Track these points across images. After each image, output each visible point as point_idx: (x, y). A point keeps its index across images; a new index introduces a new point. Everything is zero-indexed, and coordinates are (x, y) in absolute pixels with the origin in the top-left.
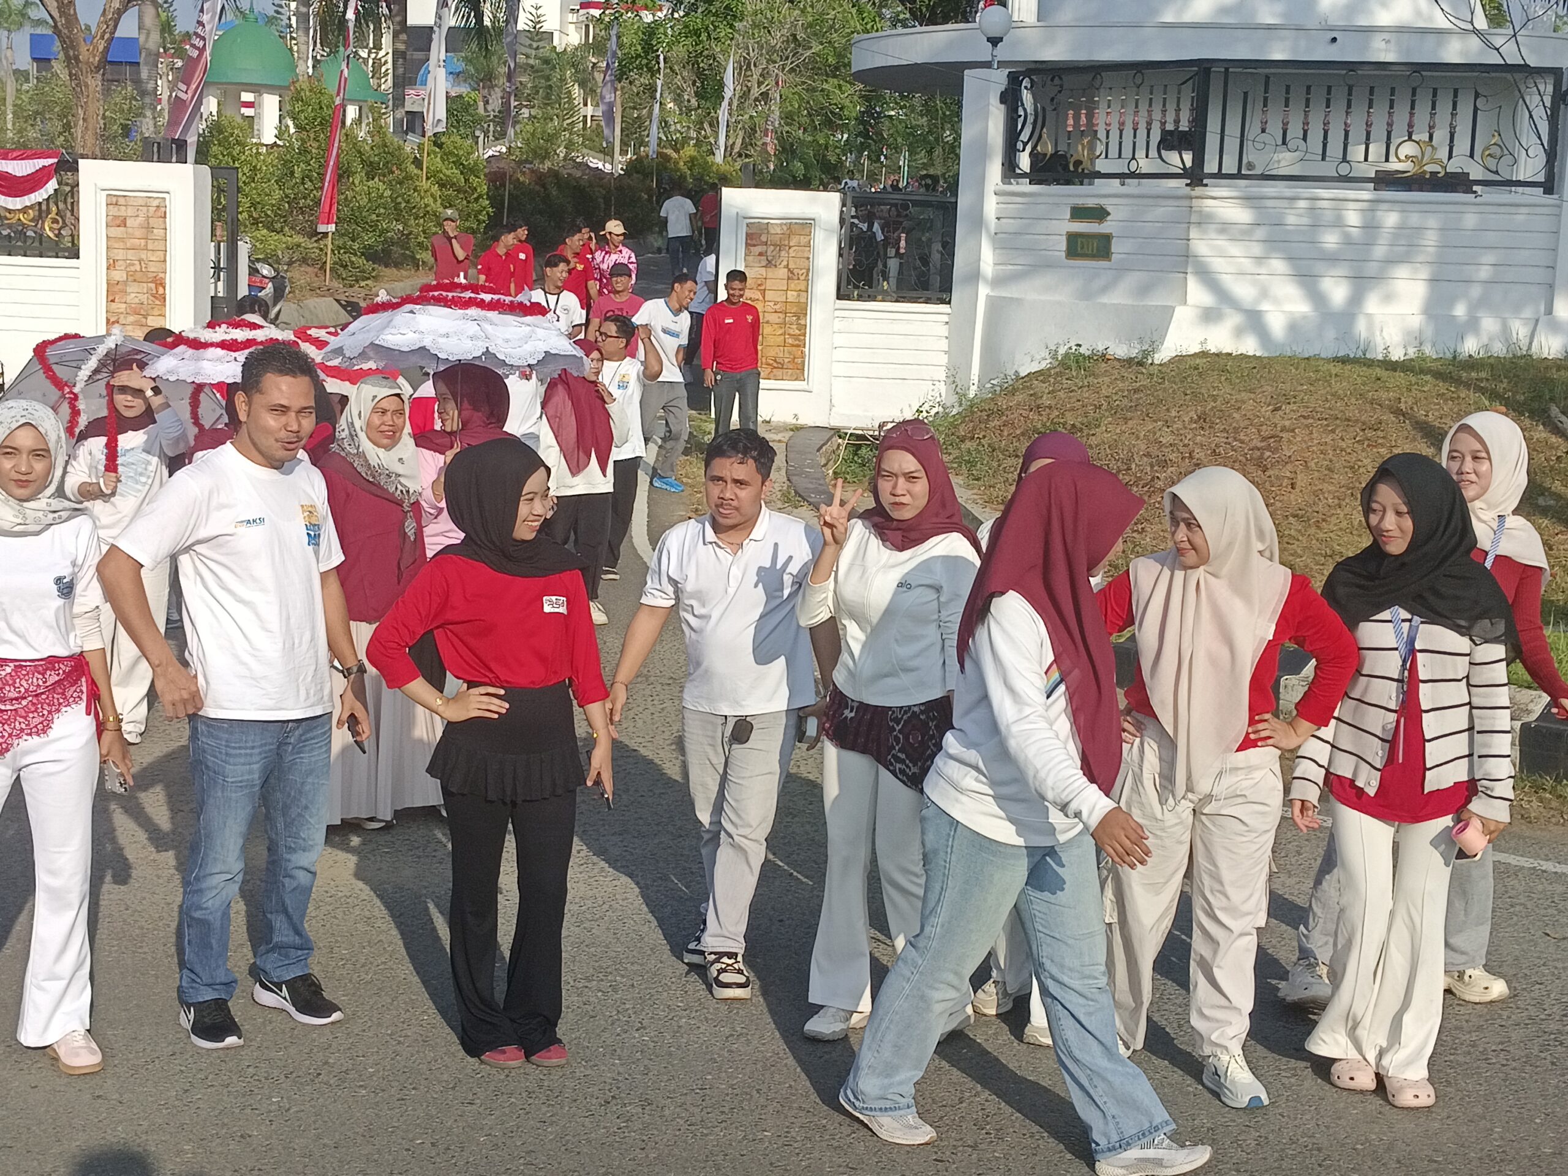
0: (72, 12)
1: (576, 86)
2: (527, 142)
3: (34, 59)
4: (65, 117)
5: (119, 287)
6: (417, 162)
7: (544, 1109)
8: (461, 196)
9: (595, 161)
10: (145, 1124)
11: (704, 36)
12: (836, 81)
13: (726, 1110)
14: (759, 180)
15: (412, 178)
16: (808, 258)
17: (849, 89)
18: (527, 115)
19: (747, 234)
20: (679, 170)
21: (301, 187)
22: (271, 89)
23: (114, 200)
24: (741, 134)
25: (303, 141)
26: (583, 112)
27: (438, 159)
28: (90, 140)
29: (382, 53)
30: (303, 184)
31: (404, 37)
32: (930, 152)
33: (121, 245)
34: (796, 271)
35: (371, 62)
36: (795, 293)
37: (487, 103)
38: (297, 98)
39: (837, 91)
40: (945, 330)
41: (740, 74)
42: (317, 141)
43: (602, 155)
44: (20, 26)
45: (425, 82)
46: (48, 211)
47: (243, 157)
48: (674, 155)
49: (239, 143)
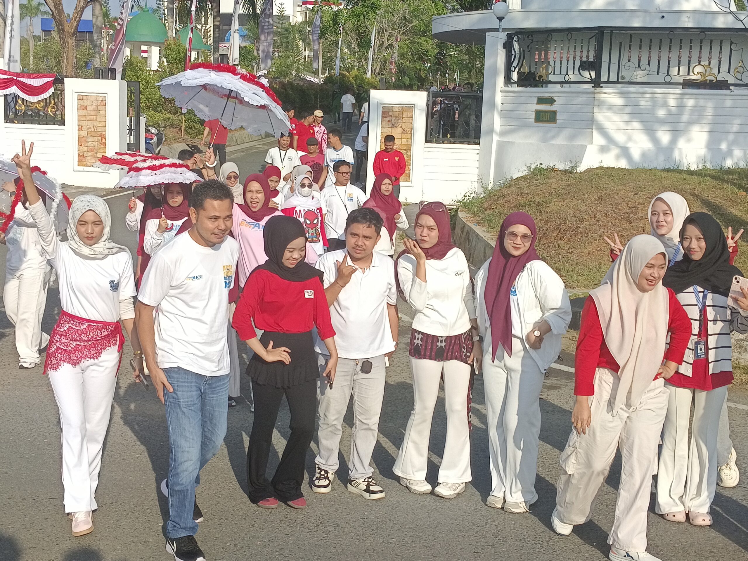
0: (61, 8)
1: (301, 42)
2: (277, 69)
3: (43, 30)
4: (58, 58)
5: (84, 139)
7: (288, 528)
9: (310, 77)
11: (362, 17)
12: (424, 38)
13: (374, 529)
14: (388, 86)
16: (412, 123)
17: (431, 42)
18: (277, 56)
19: (382, 112)
20: (349, 81)
22: (155, 44)
23: (81, 97)
24: (379, 64)
25: (171, 69)
26: (304, 54)
28: (70, 69)
29: (208, 27)
31: (219, 19)
32: (470, 72)
33: (85, 119)
34: (405, 129)
35: (203, 30)
36: (405, 140)
37: (258, 50)
38: (168, 48)
39: (425, 43)
40: (477, 157)
41: (379, 35)
42: (178, 68)
43: (313, 75)
44: (36, 15)
45: (228, 40)
46: (50, 103)
47: (142, 77)
48: (348, 74)
49: (140, 70)
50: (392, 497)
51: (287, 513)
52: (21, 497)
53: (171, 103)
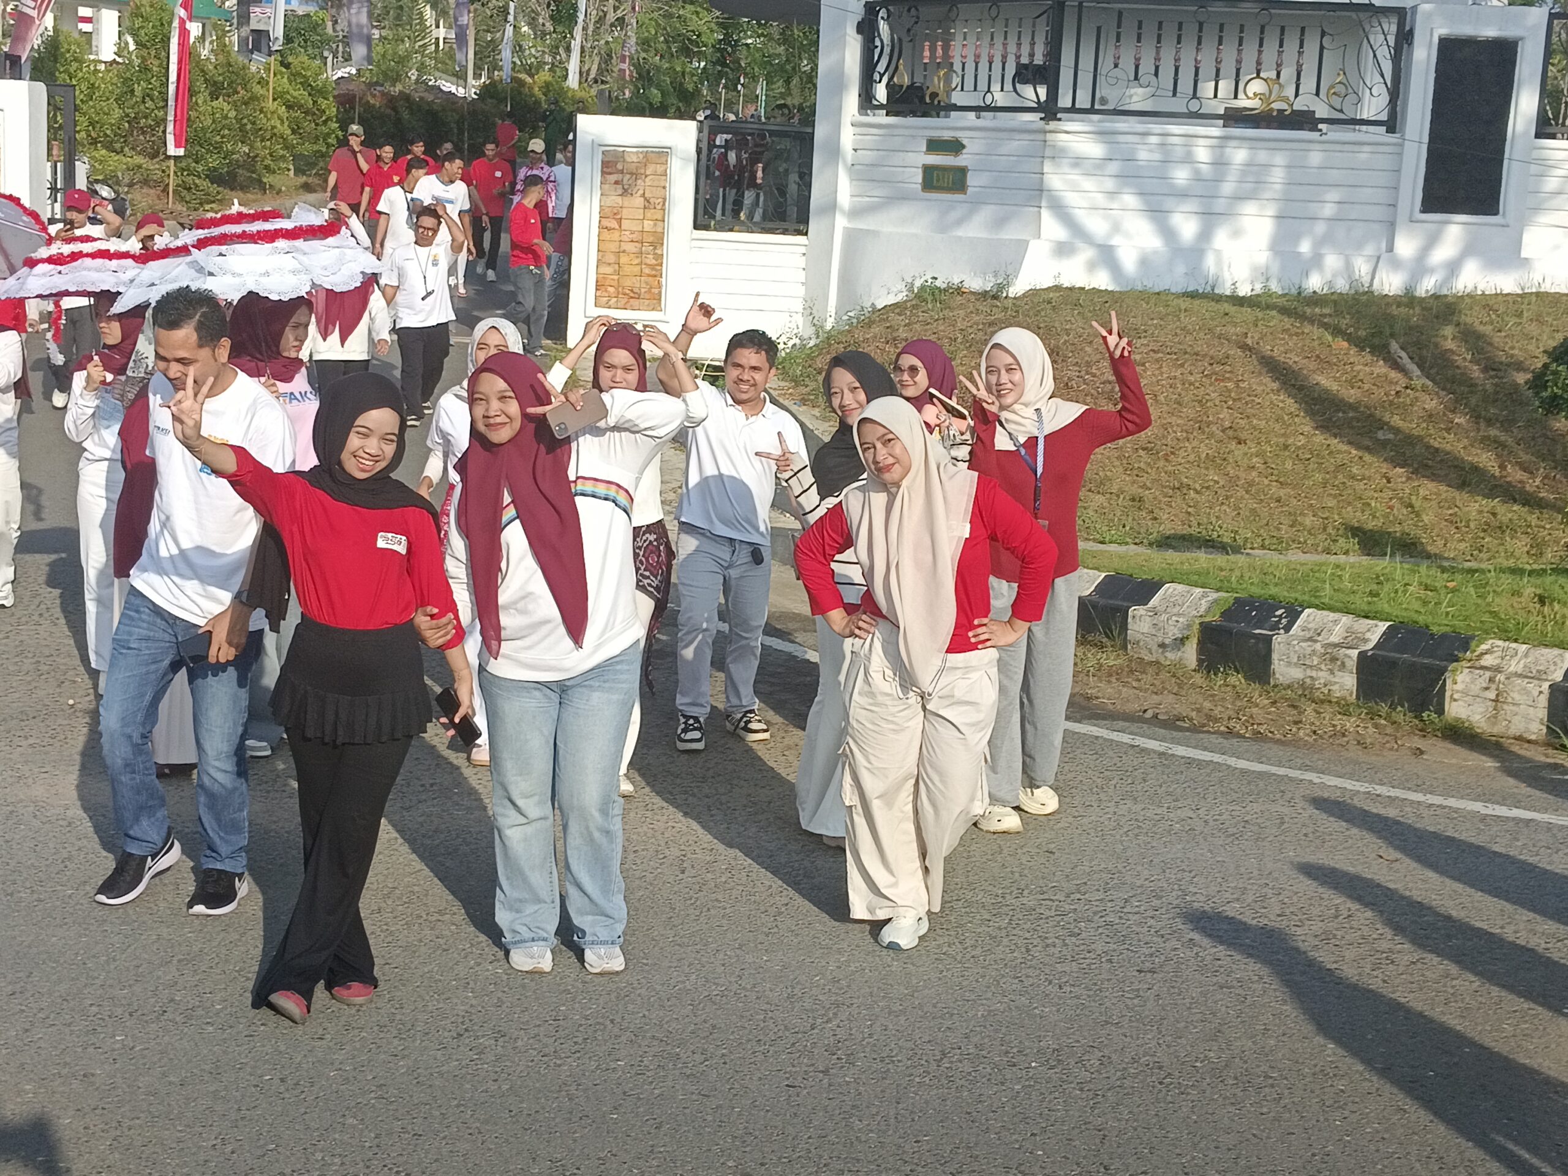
1: (428, 7)
6: (264, 83)
7: (396, 1042)
8: (309, 118)
9: (448, 84)
12: (692, 7)
13: (580, 1040)
14: (615, 107)
15: (258, 99)
16: (664, 188)
17: (706, 16)
18: (377, 36)
19: (603, 162)
20: (532, 95)
21: (142, 107)
24: (597, 59)
25: (144, 59)
26: (435, 34)
27: (285, 80)
30: (144, 102)
32: (788, 82)
34: (652, 200)
36: (651, 223)
37: (335, 22)
38: (137, 13)
39: (694, 17)
40: (802, 262)
43: (454, 79)
47: (80, 75)
48: (529, 80)
49: (76, 60)
53: (144, 133)
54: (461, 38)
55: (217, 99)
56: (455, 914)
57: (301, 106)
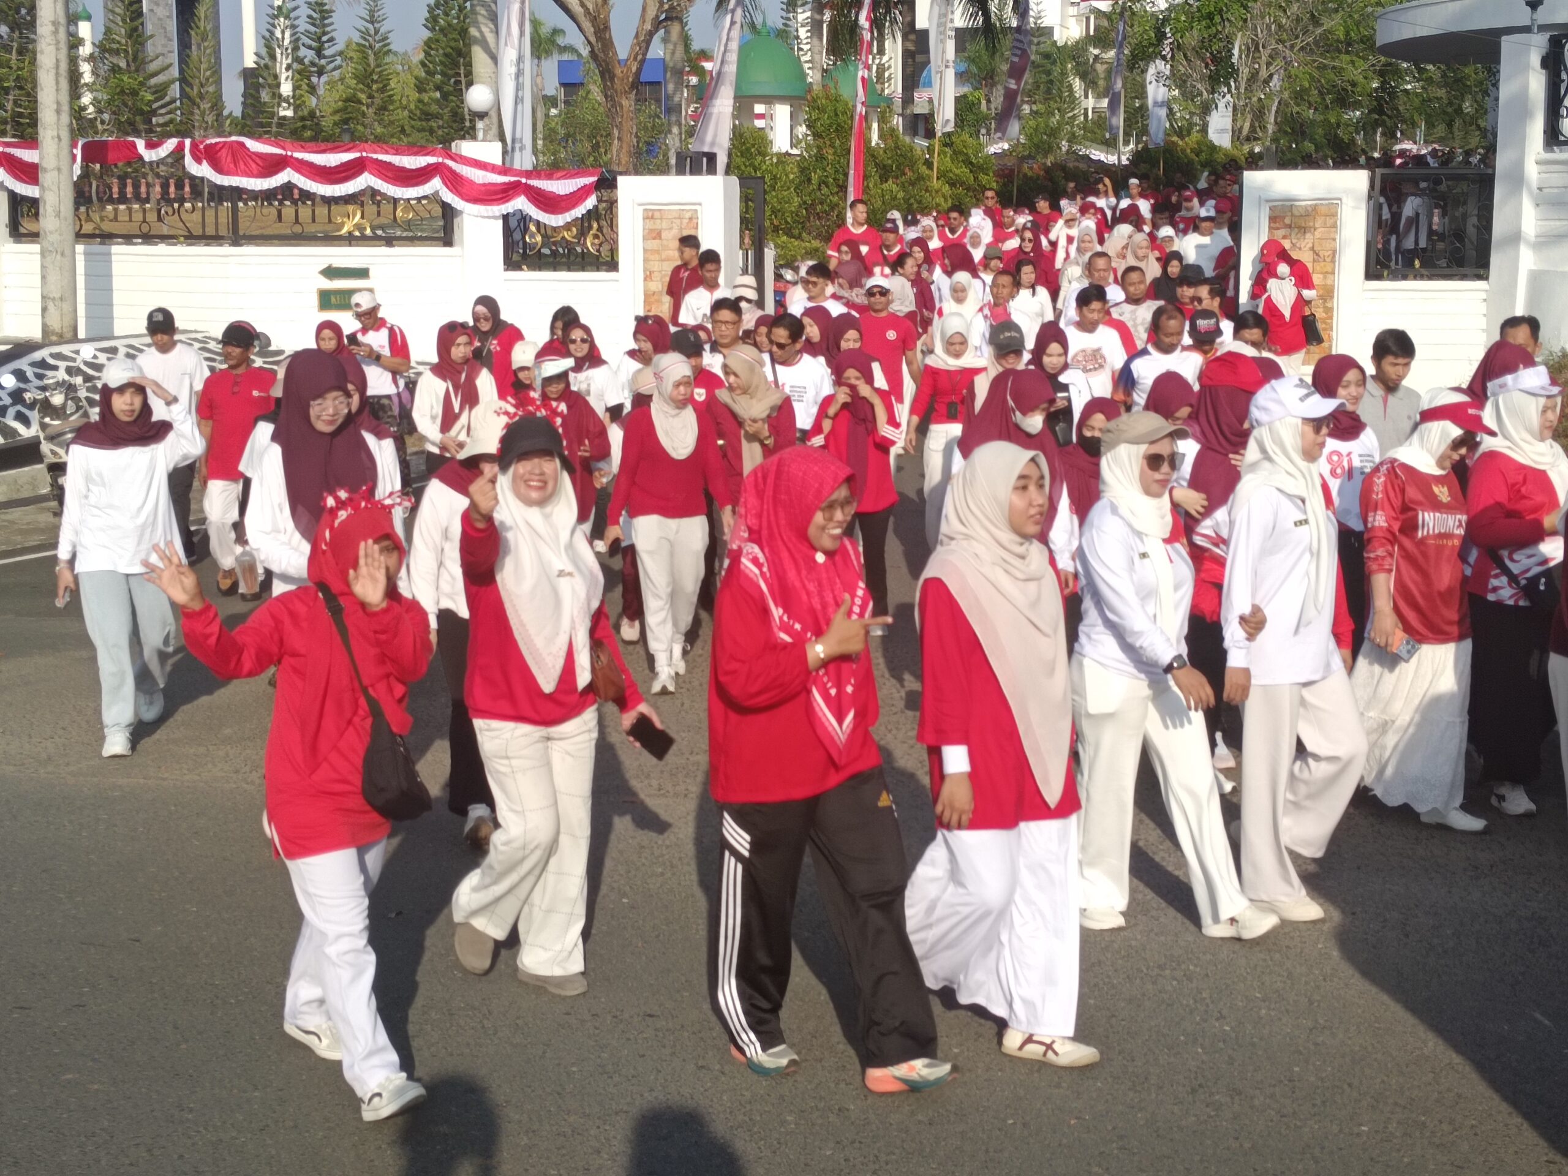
0: (607, 36)
1: (1077, 80)
2: (1029, 138)
3: (564, 85)
4: (595, 137)
5: (656, 297)
6: (929, 164)
7: (1131, 1094)
8: (971, 194)
9: (1097, 153)
10: (748, 1094)
11: (1217, 19)
12: (1347, 58)
13: (1318, 1102)
14: (1285, 162)
15: (923, 179)
16: (1334, 240)
17: (1362, 65)
18: (1028, 111)
19: (1270, 218)
20: (1186, 156)
21: (818, 193)
22: (782, 99)
23: (650, 216)
24: (1249, 117)
25: (819, 148)
26: (1083, 105)
27: (948, 159)
28: (624, 159)
29: (885, 59)
30: (820, 189)
31: (912, 37)
32: (1450, 125)
33: (657, 257)
34: (1321, 254)
35: (874, 68)
36: (1321, 276)
37: (989, 101)
38: (814, 105)
39: (1350, 67)
40: (1483, 308)
41: (1247, 56)
42: (834, 147)
43: (1104, 148)
44: (549, 53)
45: (929, 84)
46: (590, 227)
47: (764, 167)
48: (1180, 143)
49: (760, 153)
50: (1350, 1038)
51: (1125, 1062)
52: (589, 1011)
53: (819, 218)
54: (1113, 106)
55: (886, 181)
56: (1175, 969)
57: (962, 184)
